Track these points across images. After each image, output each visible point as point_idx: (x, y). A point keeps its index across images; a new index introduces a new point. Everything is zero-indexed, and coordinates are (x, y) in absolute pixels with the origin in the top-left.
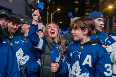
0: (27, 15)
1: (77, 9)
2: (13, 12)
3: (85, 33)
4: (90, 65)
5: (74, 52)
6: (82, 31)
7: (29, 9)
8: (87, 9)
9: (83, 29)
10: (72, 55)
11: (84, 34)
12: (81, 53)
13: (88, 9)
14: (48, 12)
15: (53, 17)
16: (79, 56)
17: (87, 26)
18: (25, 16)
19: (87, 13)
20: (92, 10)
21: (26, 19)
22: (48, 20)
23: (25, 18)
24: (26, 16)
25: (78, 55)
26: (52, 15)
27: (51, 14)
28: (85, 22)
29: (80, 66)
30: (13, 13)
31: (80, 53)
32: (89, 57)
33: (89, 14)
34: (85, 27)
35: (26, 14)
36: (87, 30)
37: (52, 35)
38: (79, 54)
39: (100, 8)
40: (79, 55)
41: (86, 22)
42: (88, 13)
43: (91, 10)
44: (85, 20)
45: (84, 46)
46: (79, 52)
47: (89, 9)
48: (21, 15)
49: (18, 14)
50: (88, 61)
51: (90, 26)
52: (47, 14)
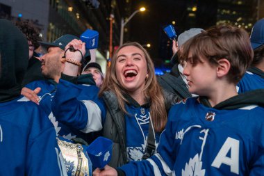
0: (53, 24)
1: (194, 9)
2: (13, 14)
3: (222, 73)
4: (235, 169)
5: (189, 128)
6: (212, 67)
7: (60, 7)
8: (222, 9)
9: (213, 60)
10: (181, 138)
11: (219, 75)
12: (208, 130)
13: (224, 11)
14: (112, 16)
15: (126, 30)
16: (202, 141)
17: (226, 53)
18: (49, 26)
19: (221, 22)
20: (234, 13)
21: (50, 34)
22: (111, 38)
23: (49, 30)
24: (51, 24)
25: (201, 138)
26: (123, 25)
27: (123, 21)
28: (218, 42)
29: (204, 170)
30: (13, 17)
31: (206, 132)
32: (232, 144)
33: (227, 22)
34: (219, 57)
35: (50, 21)
36: (225, 65)
37: (127, 81)
38: (203, 135)
39: (257, 8)
40: (203, 137)
41: (222, 41)
42: (224, 22)
43: (232, 11)
44: (220, 34)
45: (219, 111)
46: (202, 129)
47: (226, 10)
48: (37, 21)
49: (28, 20)
50: (229, 155)
51: (234, 53)
52: (109, 21)
